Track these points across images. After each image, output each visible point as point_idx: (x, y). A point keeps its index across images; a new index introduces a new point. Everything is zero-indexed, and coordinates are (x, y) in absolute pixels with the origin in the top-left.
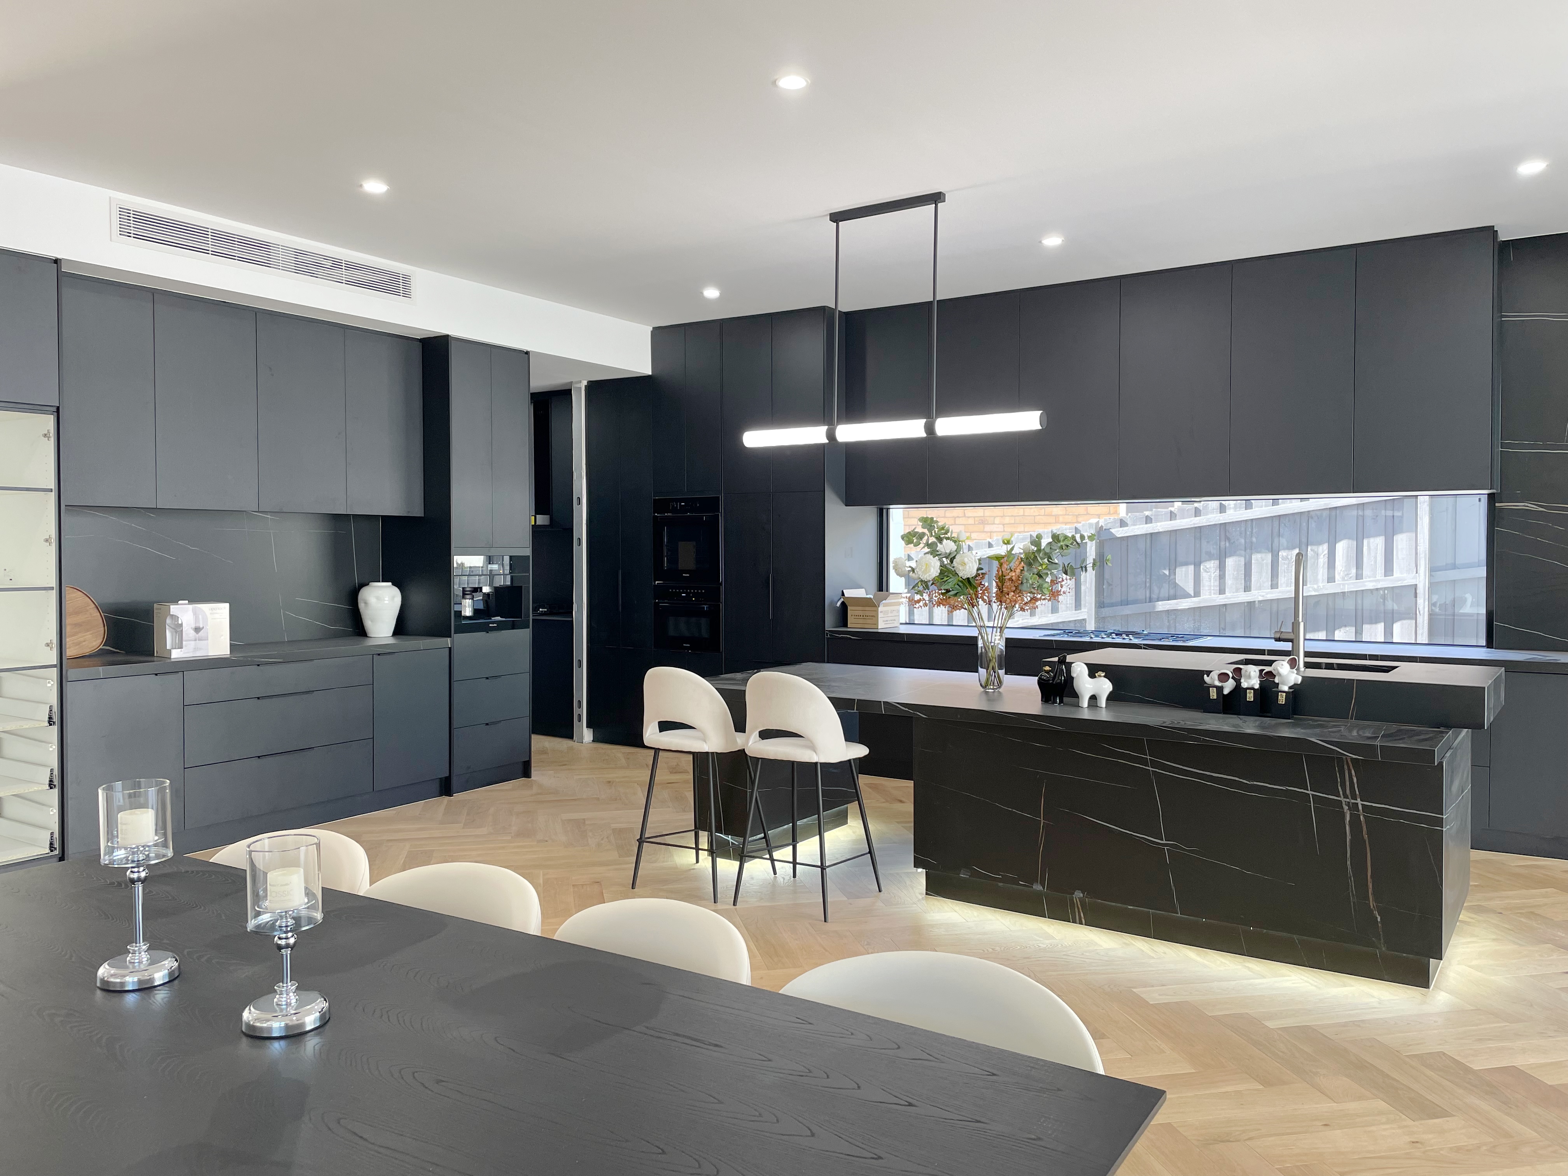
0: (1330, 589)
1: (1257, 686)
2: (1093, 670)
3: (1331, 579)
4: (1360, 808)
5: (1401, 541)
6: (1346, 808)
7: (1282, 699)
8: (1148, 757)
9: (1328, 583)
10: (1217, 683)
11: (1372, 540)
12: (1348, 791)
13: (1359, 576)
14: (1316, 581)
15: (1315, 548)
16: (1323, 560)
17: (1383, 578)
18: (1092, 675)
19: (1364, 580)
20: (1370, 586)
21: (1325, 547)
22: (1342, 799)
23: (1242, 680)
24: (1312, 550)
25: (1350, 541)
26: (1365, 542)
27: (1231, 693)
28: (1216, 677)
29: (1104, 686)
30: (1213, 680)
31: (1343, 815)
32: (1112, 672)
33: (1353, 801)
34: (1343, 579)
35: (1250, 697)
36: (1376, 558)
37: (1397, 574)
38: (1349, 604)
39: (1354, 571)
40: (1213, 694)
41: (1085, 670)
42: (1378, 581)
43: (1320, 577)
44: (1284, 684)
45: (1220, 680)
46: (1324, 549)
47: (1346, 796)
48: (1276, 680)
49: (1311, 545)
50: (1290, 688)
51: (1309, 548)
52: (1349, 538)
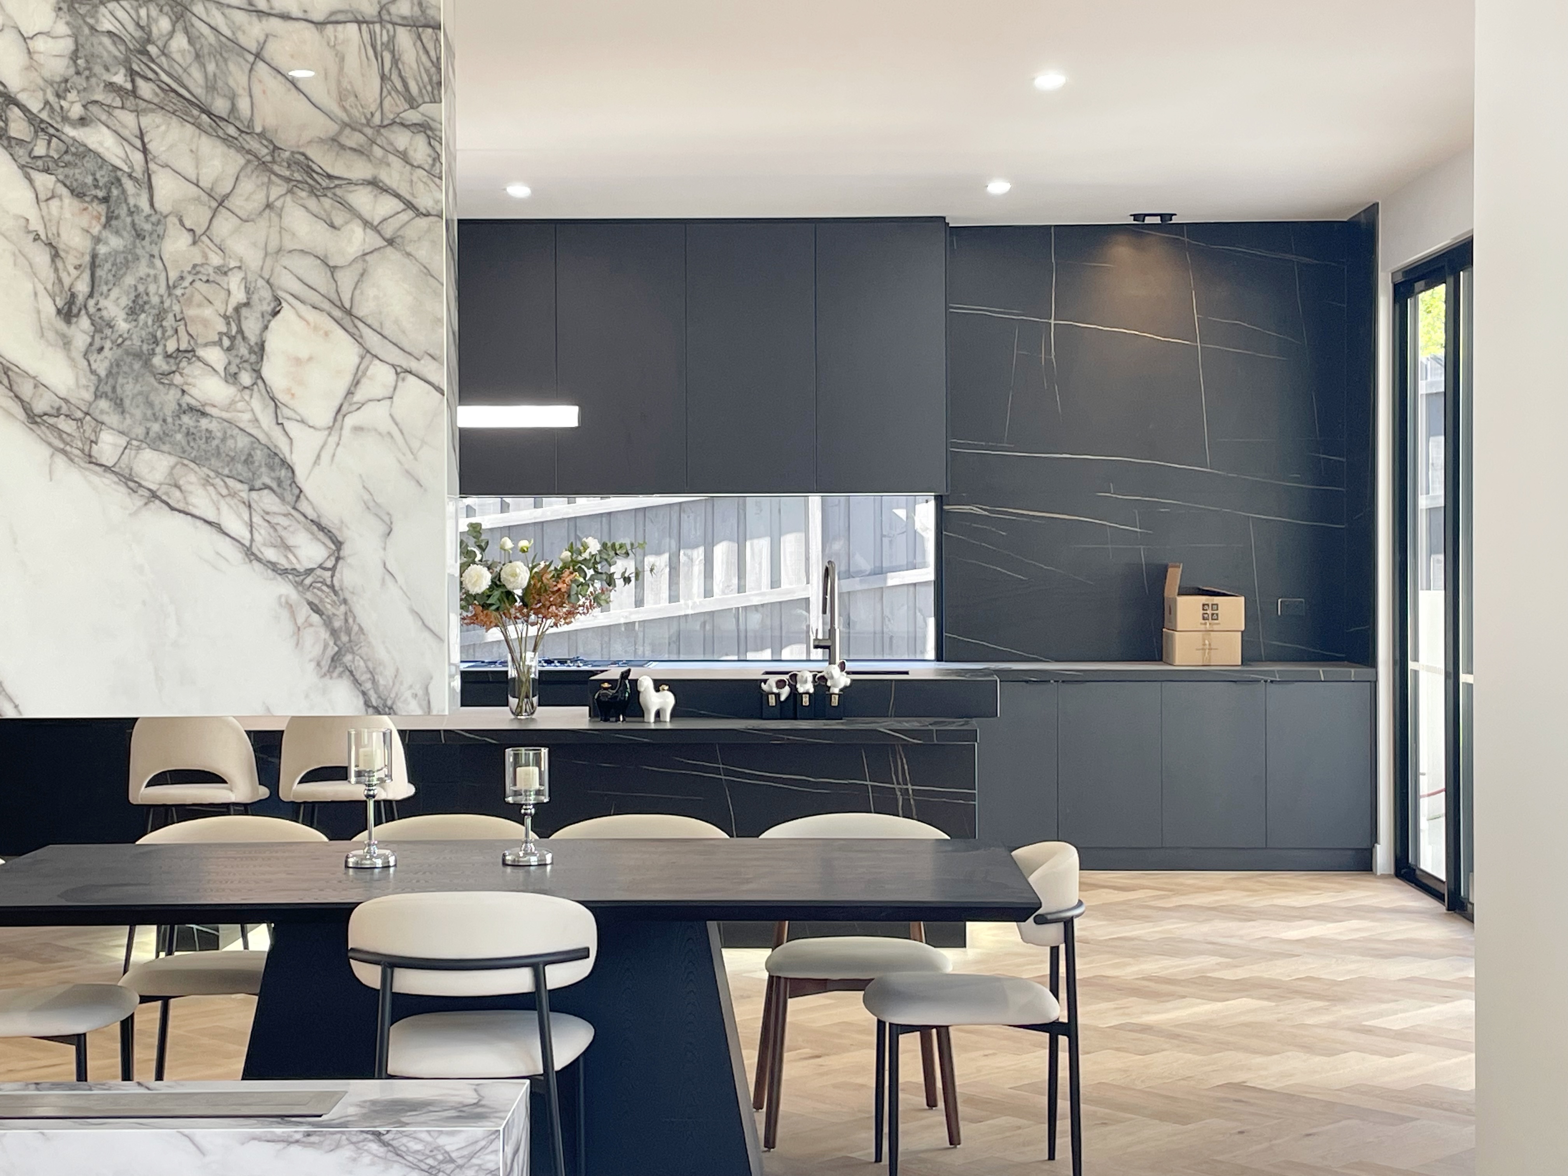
0: (709, 605)
1: (812, 691)
2: (658, 685)
3: (708, 593)
4: (911, 792)
5: (790, 543)
6: (899, 793)
7: (835, 701)
8: (721, 766)
9: (705, 597)
10: (775, 690)
11: (756, 541)
12: (901, 780)
13: (741, 589)
14: (689, 596)
15: (689, 552)
16: (698, 568)
17: (769, 590)
18: (657, 690)
19: (747, 593)
20: (756, 601)
21: (701, 550)
22: (895, 786)
23: (798, 686)
24: (684, 554)
25: (731, 543)
26: (748, 544)
27: (787, 699)
28: (774, 685)
29: (666, 700)
30: (770, 686)
31: (897, 800)
32: (675, 686)
33: (905, 787)
34: (723, 593)
35: (806, 701)
36: (760, 564)
37: (785, 585)
38: (729, 625)
39: (735, 581)
40: (772, 701)
41: (651, 685)
42: (763, 594)
43: (695, 590)
44: (835, 686)
45: (778, 687)
46: (699, 554)
47: (899, 783)
48: (829, 684)
49: (684, 548)
50: (841, 690)
51: (682, 552)
52: (730, 540)
